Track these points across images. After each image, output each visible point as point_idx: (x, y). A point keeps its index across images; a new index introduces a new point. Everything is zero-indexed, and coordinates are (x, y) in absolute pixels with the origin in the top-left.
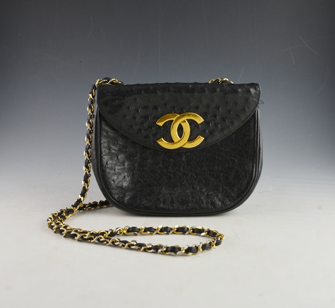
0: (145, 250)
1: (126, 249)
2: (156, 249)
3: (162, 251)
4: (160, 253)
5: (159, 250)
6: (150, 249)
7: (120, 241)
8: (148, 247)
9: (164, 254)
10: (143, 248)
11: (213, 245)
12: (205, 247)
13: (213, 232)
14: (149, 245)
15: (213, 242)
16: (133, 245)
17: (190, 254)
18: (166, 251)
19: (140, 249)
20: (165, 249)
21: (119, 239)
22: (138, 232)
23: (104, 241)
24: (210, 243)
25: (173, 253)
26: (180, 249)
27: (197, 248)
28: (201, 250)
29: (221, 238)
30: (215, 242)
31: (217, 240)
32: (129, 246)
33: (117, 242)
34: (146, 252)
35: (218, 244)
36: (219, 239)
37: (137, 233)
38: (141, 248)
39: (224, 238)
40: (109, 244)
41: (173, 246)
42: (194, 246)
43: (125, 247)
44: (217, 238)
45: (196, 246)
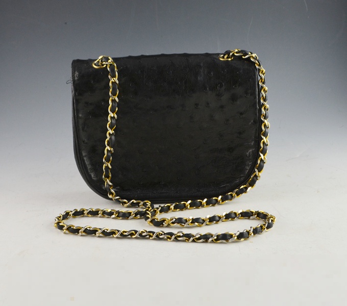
0: (193, 241)
1: (173, 241)
2: (206, 238)
3: (212, 240)
4: (210, 242)
5: (210, 240)
6: (199, 239)
7: (165, 234)
8: (197, 237)
9: (215, 243)
10: (192, 239)
11: (264, 229)
12: (256, 231)
13: (263, 213)
14: (197, 234)
15: (264, 225)
16: (180, 237)
17: (242, 239)
18: (216, 240)
19: (188, 240)
20: (216, 238)
21: (163, 232)
22: (185, 224)
23: (147, 235)
24: (261, 227)
25: (224, 241)
26: (231, 236)
27: (248, 232)
28: (253, 234)
29: (272, 220)
30: (266, 225)
31: (268, 223)
32: (175, 238)
33: (162, 235)
34: (195, 242)
35: (269, 226)
36: (270, 221)
37: (183, 224)
38: (190, 238)
39: (275, 220)
40: (153, 238)
41: (223, 233)
42: (245, 231)
43: (172, 239)
44: (268, 220)
45: (247, 231)
